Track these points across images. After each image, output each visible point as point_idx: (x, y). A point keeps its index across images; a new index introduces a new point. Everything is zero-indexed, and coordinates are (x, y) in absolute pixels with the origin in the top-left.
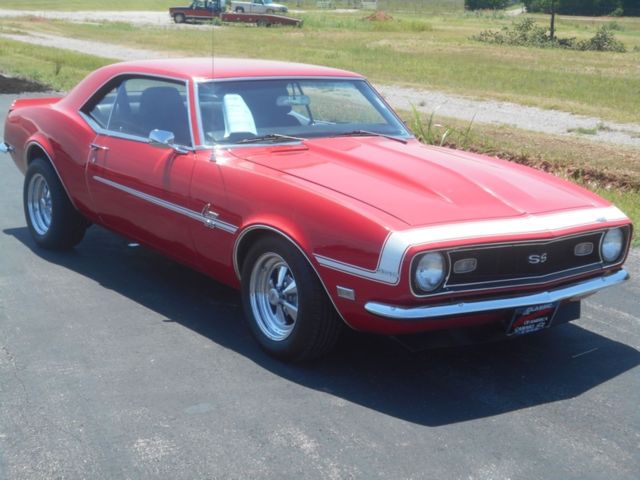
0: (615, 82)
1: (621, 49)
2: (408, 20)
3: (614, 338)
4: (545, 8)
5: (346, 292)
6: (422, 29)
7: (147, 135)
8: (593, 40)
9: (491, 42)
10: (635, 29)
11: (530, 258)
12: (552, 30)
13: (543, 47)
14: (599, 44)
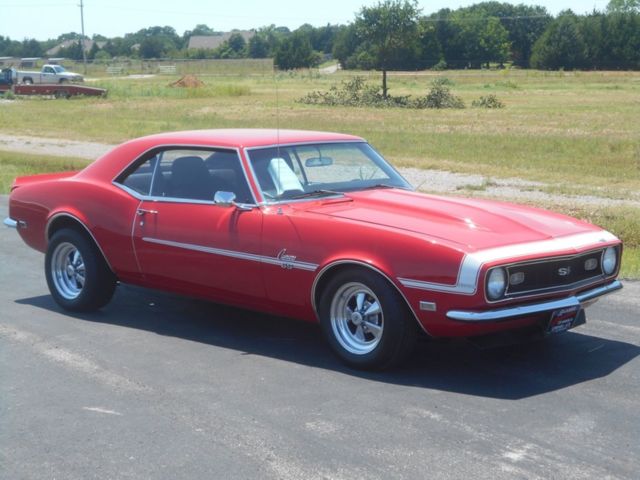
0: (475, 139)
1: (459, 105)
2: (225, 84)
3: (611, 338)
4: (362, 64)
5: (429, 306)
6: (240, 93)
7: (212, 199)
8: (429, 97)
9: (322, 104)
10: (464, 83)
11: (560, 270)
12: (385, 88)
13: (378, 106)
14: (436, 101)
